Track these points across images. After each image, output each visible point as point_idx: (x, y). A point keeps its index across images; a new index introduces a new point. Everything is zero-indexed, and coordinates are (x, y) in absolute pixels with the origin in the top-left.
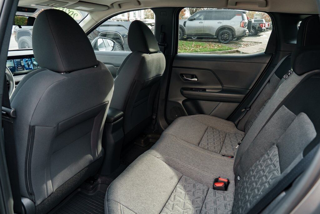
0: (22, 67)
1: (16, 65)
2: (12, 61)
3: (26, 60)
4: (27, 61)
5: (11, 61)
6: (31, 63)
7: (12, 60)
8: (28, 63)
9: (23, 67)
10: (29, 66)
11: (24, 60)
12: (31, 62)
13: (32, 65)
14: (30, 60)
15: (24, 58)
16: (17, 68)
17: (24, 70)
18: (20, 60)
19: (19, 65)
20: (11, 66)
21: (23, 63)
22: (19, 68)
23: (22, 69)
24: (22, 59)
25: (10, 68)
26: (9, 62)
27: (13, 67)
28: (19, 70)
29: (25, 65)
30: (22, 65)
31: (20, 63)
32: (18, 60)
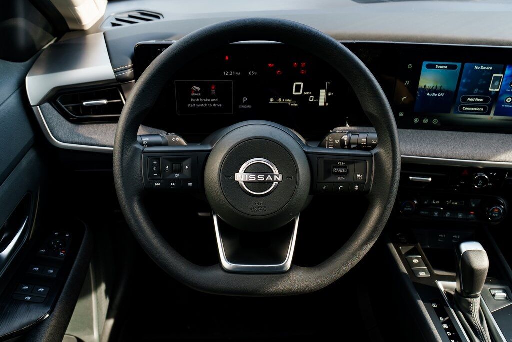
0: (486, 100)
1: (466, 85)
2: (455, 67)
5: (450, 67)
7: (459, 65)
9: (491, 102)
11: (508, 72)
16: (465, 100)
17: (489, 114)
18: (491, 69)
19: (476, 91)
20: (445, 87)
21: (497, 84)
22: (472, 102)
23: (480, 107)
24: (502, 66)
25: (434, 95)
26: (443, 69)
27: (447, 92)
28: (465, 111)
29: (502, 95)
30: (490, 90)
31: (484, 82)
32: (484, 68)
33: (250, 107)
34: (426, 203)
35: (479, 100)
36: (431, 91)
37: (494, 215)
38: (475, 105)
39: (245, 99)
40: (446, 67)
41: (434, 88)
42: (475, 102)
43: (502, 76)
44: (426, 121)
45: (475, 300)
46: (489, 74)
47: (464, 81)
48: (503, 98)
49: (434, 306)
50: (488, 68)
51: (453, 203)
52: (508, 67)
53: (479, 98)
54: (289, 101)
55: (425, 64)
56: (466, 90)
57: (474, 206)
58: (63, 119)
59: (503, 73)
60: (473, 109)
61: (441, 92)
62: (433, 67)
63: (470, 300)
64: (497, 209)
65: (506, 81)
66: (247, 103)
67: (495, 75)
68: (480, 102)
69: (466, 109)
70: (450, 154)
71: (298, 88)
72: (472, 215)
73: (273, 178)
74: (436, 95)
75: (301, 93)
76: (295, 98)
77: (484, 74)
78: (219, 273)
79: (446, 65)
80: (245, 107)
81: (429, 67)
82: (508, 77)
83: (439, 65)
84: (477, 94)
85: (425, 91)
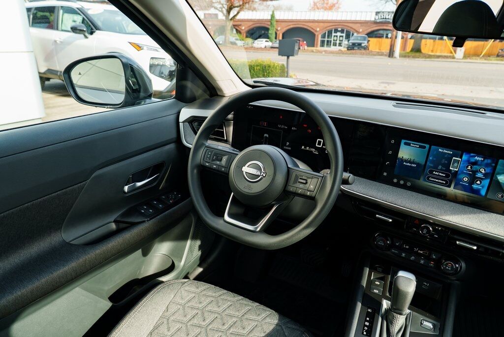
0: (447, 176)
1: (432, 162)
2: (424, 147)
3: (472, 160)
4: (475, 163)
5: (421, 147)
6: (485, 175)
7: (427, 146)
8: (475, 172)
9: (451, 178)
10: (473, 178)
11: (465, 157)
12: (489, 170)
13: (486, 182)
14: (487, 165)
15: (468, 152)
16: (431, 172)
17: (449, 186)
18: (451, 153)
19: (440, 167)
20: (417, 160)
21: (456, 165)
22: (436, 175)
23: (443, 180)
24: (460, 152)
25: (408, 164)
26: (415, 147)
27: (418, 164)
28: (431, 180)
29: (459, 174)
30: (451, 168)
31: (446, 162)
32: (446, 152)
33: (290, 149)
34: (397, 244)
35: (442, 175)
36: (406, 161)
37: (447, 268)
38: (438, 177)
39: (288, 143)
40: (418, 146)
41: (409, 159)
42: (439, 175)
43: (460, 159)
44: (402, 182)
45: (399, 316)
46: (450, 156)
47: (431, 158)
48: (461, 176)
49: (369, 310)
50: (449, 152)
51: (419, 251)
52: (464, 154)
53: (442, 173)
54: (313, 150)
55: (403, 141)
56: (432, 165)
57: (434, 257)
58: (192, 132)
59: (461, 158)
60: (437, 180)
61: (413, 163)
62: (409, 144)
63: (395, 314)
64: (450, 263)
65: (463, 164)
66: (288, 146)
67: (454, 158)
68: (442, 176)
69: (432, 179)
70: (407, 205)
71: (320, 142)
72: (432, 264)
73: (261, 174)
74: (410, 165)
75: (321, 146)
76: (317, 148)
77: (446, 156)
78: (221, 222)
79: (418, 145)
80: (287, 148)
81: (406, 144)
82: (464, 161)
83: (413, 144)
84: (441, 170)
85: (402, 160)
